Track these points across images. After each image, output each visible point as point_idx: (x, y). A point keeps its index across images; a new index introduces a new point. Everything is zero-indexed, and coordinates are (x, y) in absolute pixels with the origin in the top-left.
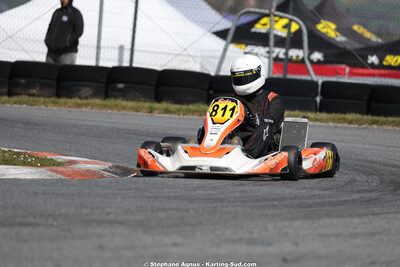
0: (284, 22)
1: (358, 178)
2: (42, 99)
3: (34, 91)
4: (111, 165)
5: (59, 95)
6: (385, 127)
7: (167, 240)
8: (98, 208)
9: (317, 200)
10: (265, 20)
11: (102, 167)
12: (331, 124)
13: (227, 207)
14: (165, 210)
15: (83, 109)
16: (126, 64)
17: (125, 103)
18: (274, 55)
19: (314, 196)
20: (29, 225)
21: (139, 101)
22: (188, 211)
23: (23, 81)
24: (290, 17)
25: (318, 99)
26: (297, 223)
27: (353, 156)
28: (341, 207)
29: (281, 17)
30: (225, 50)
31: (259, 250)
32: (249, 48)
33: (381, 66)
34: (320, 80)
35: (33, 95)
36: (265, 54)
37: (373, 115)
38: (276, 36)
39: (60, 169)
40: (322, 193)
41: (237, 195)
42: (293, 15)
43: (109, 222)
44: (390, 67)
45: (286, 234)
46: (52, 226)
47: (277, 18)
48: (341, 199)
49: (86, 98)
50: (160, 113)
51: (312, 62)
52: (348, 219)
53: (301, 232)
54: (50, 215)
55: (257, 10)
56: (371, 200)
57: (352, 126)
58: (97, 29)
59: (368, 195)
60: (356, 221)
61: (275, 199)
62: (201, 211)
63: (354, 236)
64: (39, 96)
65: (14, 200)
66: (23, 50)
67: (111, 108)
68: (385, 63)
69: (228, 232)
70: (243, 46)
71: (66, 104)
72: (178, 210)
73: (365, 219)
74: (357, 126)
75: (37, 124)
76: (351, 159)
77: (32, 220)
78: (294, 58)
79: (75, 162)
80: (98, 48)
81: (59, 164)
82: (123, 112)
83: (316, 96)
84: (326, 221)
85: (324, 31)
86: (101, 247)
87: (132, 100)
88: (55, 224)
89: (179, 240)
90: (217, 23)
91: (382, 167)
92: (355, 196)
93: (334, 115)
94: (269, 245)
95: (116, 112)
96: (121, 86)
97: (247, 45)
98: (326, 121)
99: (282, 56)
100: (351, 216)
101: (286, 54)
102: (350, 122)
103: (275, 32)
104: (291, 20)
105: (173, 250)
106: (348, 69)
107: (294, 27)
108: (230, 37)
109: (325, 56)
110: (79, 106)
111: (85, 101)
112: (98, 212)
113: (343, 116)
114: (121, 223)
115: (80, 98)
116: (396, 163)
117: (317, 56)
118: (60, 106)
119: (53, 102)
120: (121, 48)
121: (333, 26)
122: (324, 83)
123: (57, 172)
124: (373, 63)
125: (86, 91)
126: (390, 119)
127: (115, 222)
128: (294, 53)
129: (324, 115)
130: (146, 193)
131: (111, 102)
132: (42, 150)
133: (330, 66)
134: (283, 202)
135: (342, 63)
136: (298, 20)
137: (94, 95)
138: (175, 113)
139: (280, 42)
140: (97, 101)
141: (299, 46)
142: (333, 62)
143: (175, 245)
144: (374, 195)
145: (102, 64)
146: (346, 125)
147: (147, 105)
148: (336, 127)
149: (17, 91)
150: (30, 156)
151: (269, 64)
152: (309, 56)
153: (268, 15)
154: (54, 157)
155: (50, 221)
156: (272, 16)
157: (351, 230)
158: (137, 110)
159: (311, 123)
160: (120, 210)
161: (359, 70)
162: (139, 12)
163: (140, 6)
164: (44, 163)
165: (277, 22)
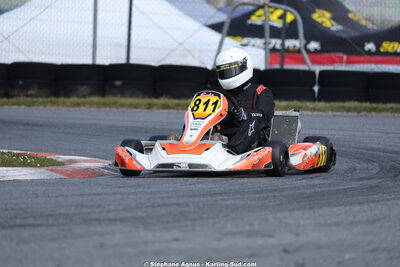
0: (279, 12)
1: (358, 166)
2: (40, 99)
3: (31, 92)
4: (110, 162)
5: (56, 95)
6: (384, 114)
7: (168, 236)
8: (99, 206)
9: (317, 190)
10: (260, 12)
11: (101, 165)
12: (330, 113)
13: (228, 200)
14: (165, 205)
15: (82, 108)
16: (123, 61)
17: (123, 100)
18: (271, 46)
19: (314, 185)
20: (30, 226)
21: (137, 96)
22: (188, 205)
23: (21, 82)
24: (285, 7)
25: (316, 88)
26: (297, 214)
27: (353, 144)
28: (341, 196)
29: (276, 8)
30: (221, 43)
31: (260, 241)
32: (245, 40)
33: (378, 53)
34: (317, 69)
35: (31, 96)
36: (261, 45)
37: (371, 102)
38: (272, 27)
39: (60, 168)
41: (237, 187)
42: (288, 5)
43: (110, 220)
44: (387, 53)
45: (286, 224)
47: (271, 10)
48: (341, 187)
49: (84, 96)
50: (158, 109)
51: (308, 51)
52: (347, 208)
53: (302, 222)
55: (251, 1)
56: (371, 187)
57: (350, 114)
58: (92, 26)
59: (366, 183)
60: (356, 209)
61: (275, 190)
62: (201, 204)
63: (353, 224)
64: (37, 96)
65: (13, 202)
66: (19, 51)
67: (109, 105)
68: (382, 50)
69: (229, 225)
70: (239, 38)
71: (64, 104)
72: (178, 205)
73: (365, 207)
74: (355, 114)
75: (36, 125)
76: (350, 147)
77: (31, 221)
78: (291, 48)
79: (74, 161)
80: (94, 46)
81: (59, 164)
82: (121, 109)
83: (314, 85)
84: (326, 210)
85: (319, 20)
86: (102, 245)
87: (131, 97)
89: (179, 235)
90: (212, 17)
91: (382, 154)
93: (332, 104)
94: (270, 236)
95: (114, 109)
96: (118, 83)
97: (243, 36)
98: (325, 110)
99: (278, 46)
100: (352, 204)
101: (283, 44)
102: (349, 110)
103: (270, 23)
104: (285, 11)
105: (174, 245)
106: (345, 57)
107: (290, 18)
108: (226, 29)
109: (322, 45)
110: (78, 105)
111: (83, 100)
112: (100, 209)
113: (341, 104)
114: (121, 220)
115: (78, 96)
116: (396, 149)
117: (314, 45)
118: (59, 105)
119: (51, 102)
121: (328, 15)
122: (321, 73)
123: (61, 172)
124: (370, 51)
125: (84, 89)
126: (389, 105)
127: (116, 220)
128: (290, 43)
129: (322, 104)
130: (146, 190)
131: (110, 99)
132: (41, 151)
133: (326, 55)
134: (283, 193)
135: (339, 51)
136: (293, 11)
137: (92, 94)
138: (173, 108)
139: (275, 33)
140: (95, 99)
141: (295, 36)
142: (329, 51)
143: (176, 240)
144: (374, 182)
145: (100, 61)
146: (345, 113)
147: (146, 101)
148: (335, 116)
149: (15, 92)
150: (30, 157)
151: (266, 55)
152: (305, 46)
153: (262, 7)
154: (53, 157)
155: (51, 221)
156: (266, 8)
157: (351, 218)
158: (136, 106)
159: (309, 113)
160: (120, 208)
161: (356, 58)
162: (134, 9)
163: (134, 2)
164: (43, 163)
165: (272, 13)
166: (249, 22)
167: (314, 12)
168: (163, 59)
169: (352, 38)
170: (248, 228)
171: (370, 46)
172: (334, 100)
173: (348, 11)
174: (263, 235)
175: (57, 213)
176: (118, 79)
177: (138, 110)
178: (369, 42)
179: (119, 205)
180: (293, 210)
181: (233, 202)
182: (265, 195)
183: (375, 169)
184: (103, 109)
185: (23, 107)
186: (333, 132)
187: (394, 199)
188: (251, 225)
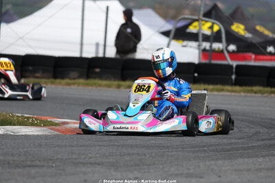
0: (209, 24)
1: (261, 130)
2: (44, 80)
3: (38, 75)
5: (55, 77)
8: (83, 154)
9: (234, 146)
10: (196, 24)
12: (242, 94)
13: (172, 152)
14: (129, 154)
15: (72, 87)
16: (101, 55)
17: (100, 82)
18: (202, 47)
19: (232, 143)
20: (36, 166)
21: (110, 80)
22: (145, 155)
23: (30, 68)
24: (213, 21)
25: (233, 77)
26: (220, 162)
27: (258, 116)
28: (250, 151)
29: (207, 21)
30: (169, 44)
31: (194, 181)
32: (185, 43)
34: (235, 64)
35: (38, 78)
36: (196, 47)
37: (271, 87)
38: (203, 35)
39: (57, 128)
40: (236, 141)
41: (178, 144)
42: (216, 19)
43: (91, 163)
45: (213, 169)
46: (53, 167)
47: (203, 22)
48: (250, 145)
49: (74, 79)
50: (125, 88)
51: (228, 52)
52: (254, 159)
53: (223, 168)
54: (51, 160)
55: (190, 17)
56: (271, 145)
57: (257, 95)
58: (80, 31)
59: (268, 142)
60: (261, 160)
61: (204, 146)
62: (154, 155)
63: (259, 170)
64: (42, 78)
65: (25, 150)
66: (30, 46)
67: (91, 85)
69: (172, 169)
70: (181, 41)
71: (60, 83)
72: (138, 154)
73: (267, 159)
74: (260, 95)
76: (256, 117)
77: (38, 163)
78: (217, 49)
79: (67, 123)
80: (82, 44)
81: (56, 124)
82: (99, 88)
83: (232, 74)
84: (240, 160)
85: (236, 30)
87: (106, 79)
88: (54, 165)
89: (139, 175)
90: (163, 26)
92: (260, 143)
93: (244, 88)
94: (201, 177)
95: (94, 88)
96: (97, 70)
97: (184, 40)
98: (239, 92)
99: (208, 48)
100: (257, 156)
101: (211, 46)
102: (256, 93)
103: (202, 32)
104: (213, 24)
106: (253, 56)
107: (216, 28)
108: (172, 35)
109: (238, 47)
110: (69, 84)
111: (73, 81)
112: (84, 156)
113: (250, 88)
114: (99, 164)
115: (70, 79)
117: (232, 47)
118: (56, 84)
119: (51, 82)
120: (97, 45)
121: (242, 27)
122: (238, 66)
123: (57, 130)
124: (270, 52)
125: (74, 74)
127: (95, 163)
128: (217, 46)
129: (237, 88)
130: (116, 143)
131: (91, 81)
132: (44, 115)
133: (241, 54)
134: (210, 148)
135: (249, 52)
136: (219, 23)
137: (80, 77)
139: (206, 38)
140: (82, 81)
141: (220, 41)
142: (243, 52)
144: (272, 142)
145: (85, 55)
146: (253, 94)
147: (116, 83)
148: (246, 96)
149: (27, 74)
150: (36, 119)
151: (199, 53)
152: (227, 47)
153: (197, 20)
154: (53, 120)
155: (50, 164)
156: (200, 21)
157: (257, 166)
158: (109, 86)
159: (229, 93)
160: (98, 155)
161: (261, 57)
162: (109, 20)
163: (109, 15)
164: (46, 124)
166: (188, 30)
167: (232, 24)
169: (259, 43)
170: (186, 171)
171: (271, 49)
172: (246, 85)
173: (256, 25)
174: (196, 177)
175: (55, 158)
176: (97, 67)
177: (111, 89)
179: (97, 153)
180: (217, 159)
181: (176, 153)
182: (198, 149)
183: (273, 133)
184: (87, 88)
186: (245, 107)
188: (188, 169)
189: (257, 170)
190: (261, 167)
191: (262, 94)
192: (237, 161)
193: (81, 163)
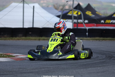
0: (76, 12)
1: (99, 56)
2: (8, 38)
3: (5, 36)
5: (12, 37)
6: (107, 41)
8: (25, 68)
9: (88, 63)
10: (71, 12)
11: (25, 57)
12: (91, 41)
13: (61, 66)
14: (44, 68)
15: (20, 40)
17: (31, 38)
18: (74, 22)
20: (5, 74)
21: (36, 37)
22: (50, 68)
23: (2, 33)
24: (78, 10)
25: (87, 34)
26: (82, 70)
27: (98, 50)
28: (94, 64)
29: (75, 11)
33: (105, 23)
34: (87, 28)
35: (5, 37)
36: (71, 21)
37: (103, 37)
39: (14, 58)
44: (107, 23)
45: (79, 73)
47: (74, 11)
48: (94, 62)
49: (21, 37)
50: (42, 40)
51: (85, 23)
52: (96, 68)
53: (83, 72)
57: (97, 41)
59: (102, 61)
60: (99, 68)
61: (75, 63)
62: (54, 68)
64: (7, 37)
66: (2, 24)
67: (28, 39)
68: (106, 22)
69: (62, 73)
71: (15, 39)
72: (47, 68)
73: (101, 68)
74: (98, 41)
75: (7, 45)
77: (6, 73)
78: (80, 22)
80: (23, 22)
81: (14, 56)
82: (32, 41)
83: (86, 33)
84: (90, 69)
85: (88, 14)
87: (34, 37)
90: (57, 13)
91: (106, 52)
92: (99, 61)
93: (92, 38)
95: (29, 41)
96: (30, 33)
97: (66, 19)
98: (89, 40)
99: (76, 22)
100: (97, 67)
101: (77, 21)
103: (74, 15)
106: (95, 25)
107: (79, 13)
108: (61, 17)
109: (89, 21)
110: (19, 39)
112: (25, 69)
113: (94, 38)
114: (31, 72)
115: (19, 37)
116: (110, 51)
117: (86, 21)
118: (13, 40)
119: (11, 39)
122: (89, 29)
125: (20, 35)
126: (108, 38)
128: (80, 21)
129: (89, 38)
130: (38, 64)
132: (8, 53)
133: (90, 24)
135: (94, 23)
136: (80, 11)
137: (23, 36)
138: (46, 40)
139: (75, 18)
140: (24, 38)
141: (81, 19)
144: (104, 60)
145: (25, 27)
146: (95, 41)
147: (38, 38)
148: (92, 42)
149: (1, 36)
150: (5, 55)
151: (73, 24)
152: (84, 21)
153: (71, 10)
154: (12, 55)
155: (11, 73)
156: (73, 11)
158: (35, 40)
159: (85, 41)
160: (31, 69)
161: (99, 25)
162: (35, 12)
163: (35, 10)
164: (9, 56)
165: (74, 12)
167: (86, 12)
168: (43, 26)
169: (97, 19)
171: (102, 21)
173: (96, 11)
175: (13, 71)
178: (102, 20)
181: (63, 67)
182: (73, 65)
183: (104, 57)
184: (26, 41)
185: (3, 40)
187: (110, 65)
188: (69, 73)
189: (97, 72)
190: (99, 71)
191: (99, 40)
192: (89, 69)
193: (24, 72)
